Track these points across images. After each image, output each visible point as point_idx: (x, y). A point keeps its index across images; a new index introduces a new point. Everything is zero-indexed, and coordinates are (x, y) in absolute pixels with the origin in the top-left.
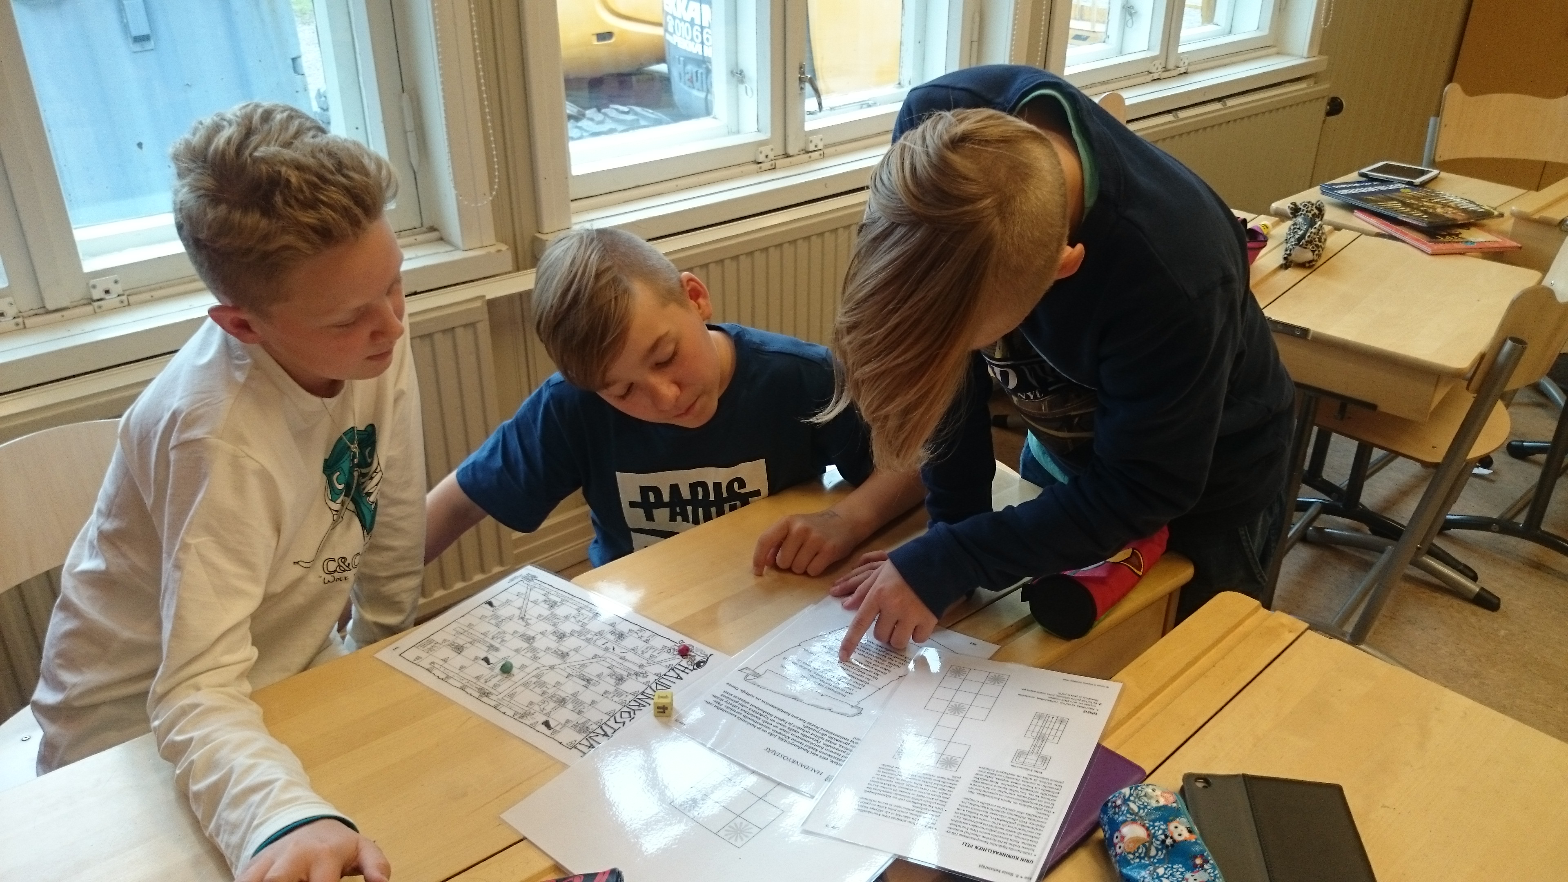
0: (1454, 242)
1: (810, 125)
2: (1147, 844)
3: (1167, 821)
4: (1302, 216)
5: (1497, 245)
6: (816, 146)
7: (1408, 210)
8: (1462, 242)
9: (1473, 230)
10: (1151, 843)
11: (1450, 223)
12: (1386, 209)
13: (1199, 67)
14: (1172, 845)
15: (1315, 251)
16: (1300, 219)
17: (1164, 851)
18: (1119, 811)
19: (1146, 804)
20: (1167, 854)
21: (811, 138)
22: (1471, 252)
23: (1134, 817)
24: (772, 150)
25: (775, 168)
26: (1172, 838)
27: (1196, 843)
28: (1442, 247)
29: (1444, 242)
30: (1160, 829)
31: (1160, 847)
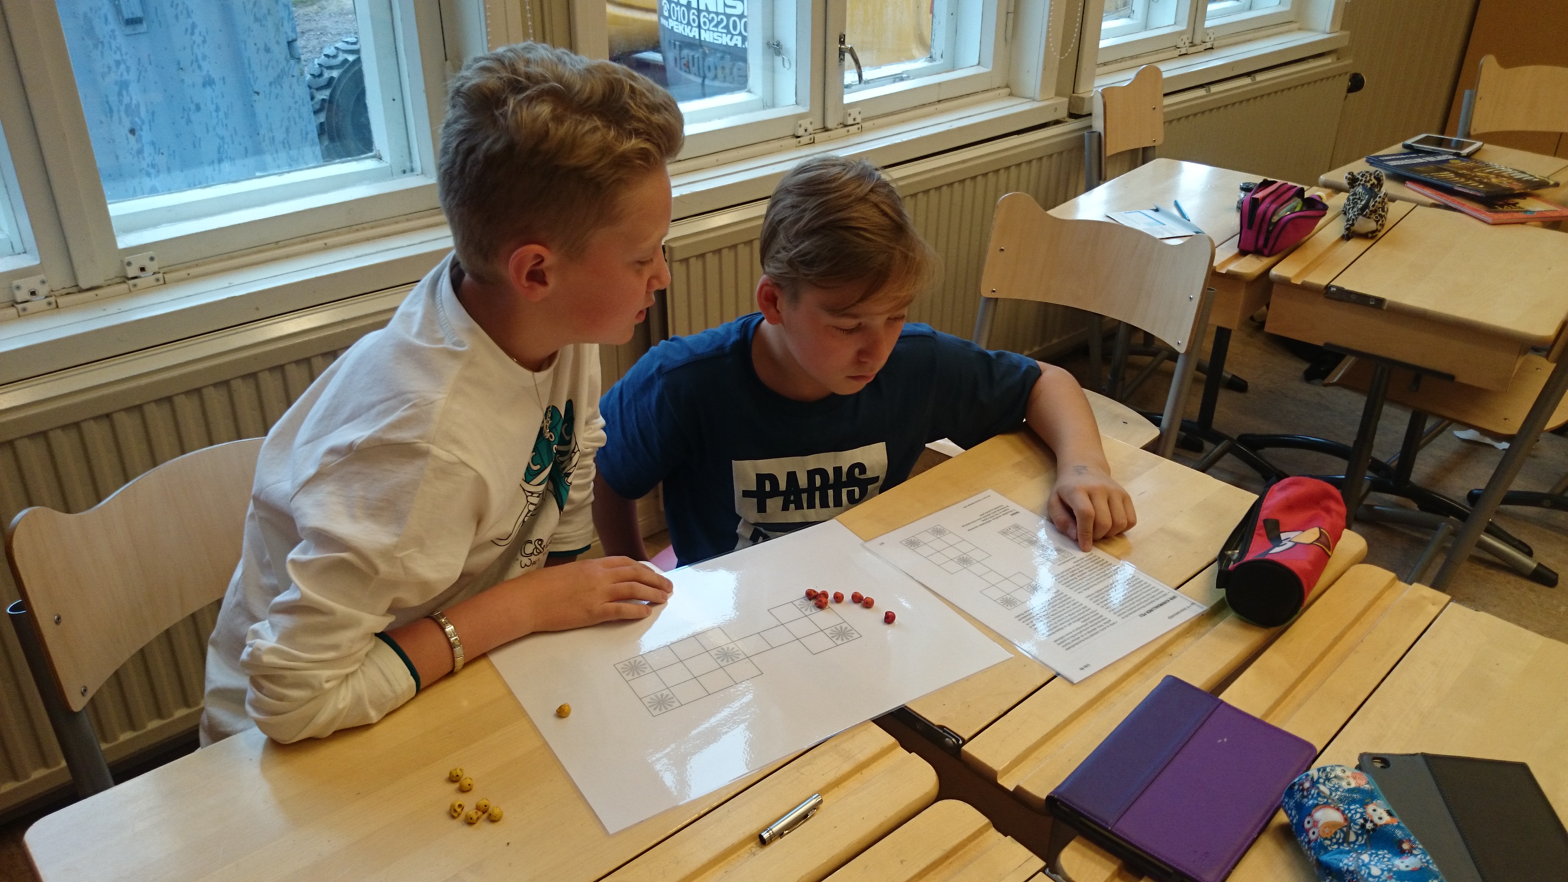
0: (1514, 212)
1: (849, 98)
2: (1345, 829)
3: (1364, 804)
4: (1361, 186)
5: (1557, 214)
6: (854, 119)
7: (1463, 180)
8: (1521, 211)
9: (1529, 200)
10: (1350, 828)
11: (1507, 193)
12: (1440, 179)
13: (1224, 42)
14: (1373, 830)
15: (1379, 220)
16: (1360, 189)
17: (1365, 837)
18: (1308, 795)
19: (1337, 786)
20: (1369, 839)
21: (849, 111)
22: (1532, 221)
23: (1326, 800)
24: (811, 123)
25: (814, 142)
26: (1372, 821)
27: (1398, 827)
28: (1502, 217)
29: (1503, 212)
30: (1356, 812)
31: (1360, 832)
